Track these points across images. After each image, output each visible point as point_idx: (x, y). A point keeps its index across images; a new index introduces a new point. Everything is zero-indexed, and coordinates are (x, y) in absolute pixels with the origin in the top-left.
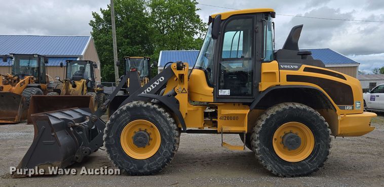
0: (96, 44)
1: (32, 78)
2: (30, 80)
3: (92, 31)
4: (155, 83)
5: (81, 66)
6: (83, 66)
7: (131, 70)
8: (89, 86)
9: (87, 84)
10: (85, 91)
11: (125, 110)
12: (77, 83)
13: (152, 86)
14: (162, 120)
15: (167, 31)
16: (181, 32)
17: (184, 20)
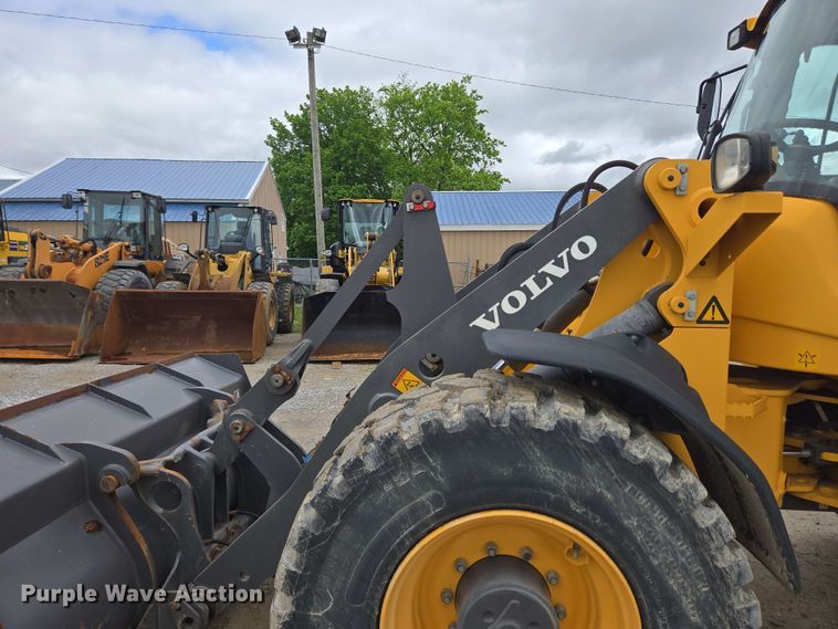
0: (279, 181)
1: (127, 247)
2: (121, 252)
3: (272, 157)
4: (550, 268)
5: (241, 220)
6: (246, 220)
7: (409, 206)
8: (258, 266)
9: (252, 262)
10: (247, 280)
11: (416, 449)
12: (228, 258)
13: (530, 283)
14: (659, 519)
15: (418, 156)
16: (447, 158)
17: (453, 134)
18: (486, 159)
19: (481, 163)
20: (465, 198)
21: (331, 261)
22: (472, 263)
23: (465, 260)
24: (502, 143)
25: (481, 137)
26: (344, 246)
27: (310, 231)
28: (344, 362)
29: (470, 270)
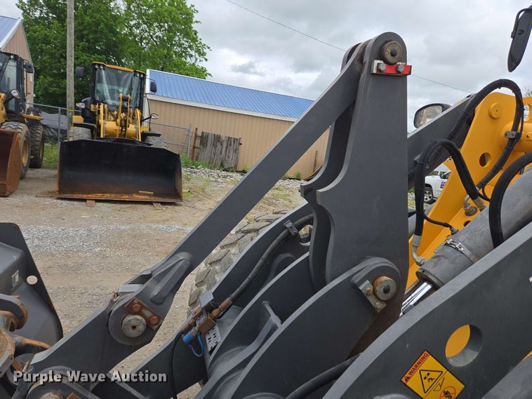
8: (12, 108)
10: (2, 119)
15: (147, 44)
16: (169, 49)
17: (175, 33)
18: (197, 56)
19: (193, 59)
20: (187, 81)
21: (83, 113)
22: (193, 130)
23: (187, 127)
24: (209, 48)
25: (194, 40)
26: (95, 102)
27: (54, 85)
28: (97, 201)
29: (191, 134)
